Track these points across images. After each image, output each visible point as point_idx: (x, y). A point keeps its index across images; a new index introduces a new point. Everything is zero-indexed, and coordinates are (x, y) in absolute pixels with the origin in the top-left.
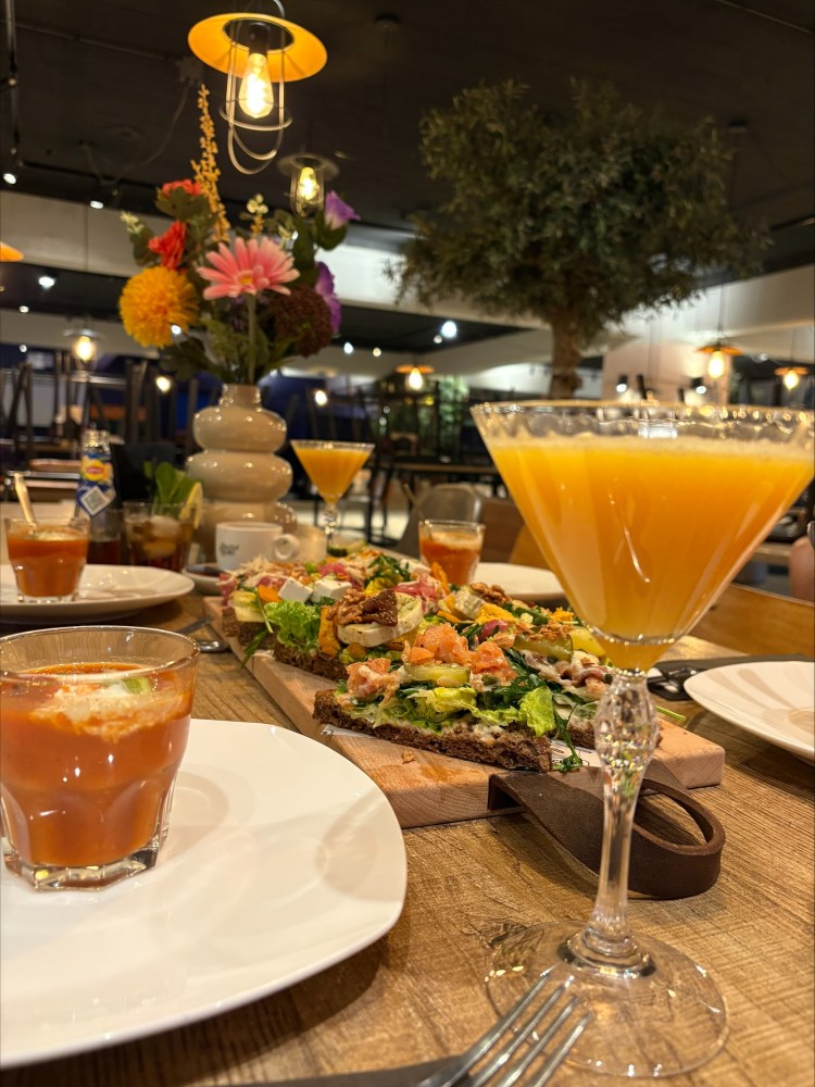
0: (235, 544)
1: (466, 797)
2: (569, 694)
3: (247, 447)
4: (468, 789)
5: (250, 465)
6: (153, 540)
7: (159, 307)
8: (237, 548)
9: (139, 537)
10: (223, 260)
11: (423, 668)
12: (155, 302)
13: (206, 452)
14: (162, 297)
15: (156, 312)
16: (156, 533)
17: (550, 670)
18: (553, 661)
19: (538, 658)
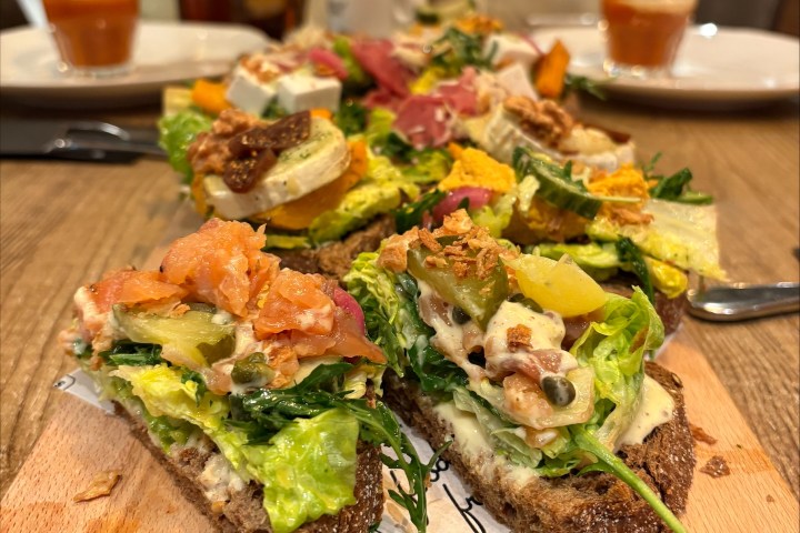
2: (477, 396)
17: (449, 337)
18: (462, 317)
19: (441, 306)
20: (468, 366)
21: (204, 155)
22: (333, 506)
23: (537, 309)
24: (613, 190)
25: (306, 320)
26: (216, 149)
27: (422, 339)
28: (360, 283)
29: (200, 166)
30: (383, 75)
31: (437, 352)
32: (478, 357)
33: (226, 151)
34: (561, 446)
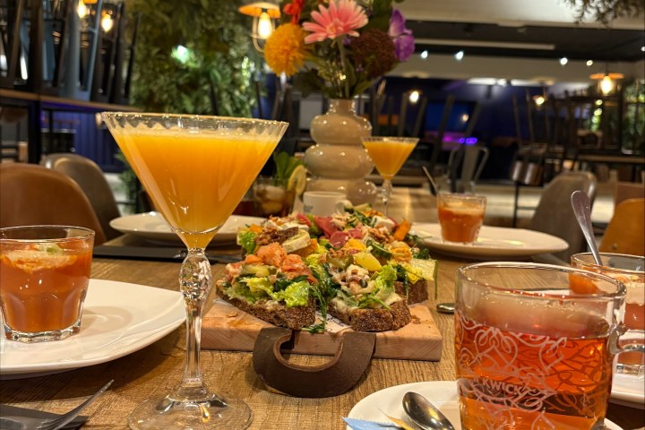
0: (311, 205)
1: (247, 338)
2: (343, 291)
3: (343, 141)
4: (248, 333)
5: (343, 154)
6: (267, 201)
7: (285, 50)
8: (312, 208)
9: (259, 199)
10: (320, 16)
11: (250, 266)
12: (281, 47)
13: (318, 146)
14: (286, 44)
15: (282, 54)
16: (268, 196)
17: (336, 276)
18: (340, 270)
19: (334, 269)
20: (341, 283)
21: (261, 239)
22: (302, 303)
23: (361, 266)
24: (397, 252)
25: (297, 266)
26: (266, 238)
27: (329, 279)
28: (312, 268)
29: (259, 243)
30: (326, 229)
31: (333, 281)
32: (344, 280)
33: (269, 238)
34: (364, 298)
